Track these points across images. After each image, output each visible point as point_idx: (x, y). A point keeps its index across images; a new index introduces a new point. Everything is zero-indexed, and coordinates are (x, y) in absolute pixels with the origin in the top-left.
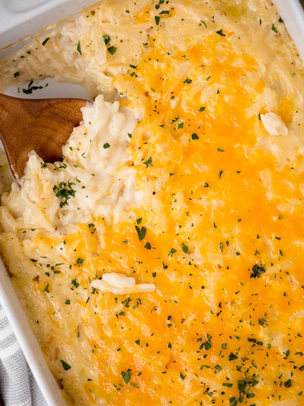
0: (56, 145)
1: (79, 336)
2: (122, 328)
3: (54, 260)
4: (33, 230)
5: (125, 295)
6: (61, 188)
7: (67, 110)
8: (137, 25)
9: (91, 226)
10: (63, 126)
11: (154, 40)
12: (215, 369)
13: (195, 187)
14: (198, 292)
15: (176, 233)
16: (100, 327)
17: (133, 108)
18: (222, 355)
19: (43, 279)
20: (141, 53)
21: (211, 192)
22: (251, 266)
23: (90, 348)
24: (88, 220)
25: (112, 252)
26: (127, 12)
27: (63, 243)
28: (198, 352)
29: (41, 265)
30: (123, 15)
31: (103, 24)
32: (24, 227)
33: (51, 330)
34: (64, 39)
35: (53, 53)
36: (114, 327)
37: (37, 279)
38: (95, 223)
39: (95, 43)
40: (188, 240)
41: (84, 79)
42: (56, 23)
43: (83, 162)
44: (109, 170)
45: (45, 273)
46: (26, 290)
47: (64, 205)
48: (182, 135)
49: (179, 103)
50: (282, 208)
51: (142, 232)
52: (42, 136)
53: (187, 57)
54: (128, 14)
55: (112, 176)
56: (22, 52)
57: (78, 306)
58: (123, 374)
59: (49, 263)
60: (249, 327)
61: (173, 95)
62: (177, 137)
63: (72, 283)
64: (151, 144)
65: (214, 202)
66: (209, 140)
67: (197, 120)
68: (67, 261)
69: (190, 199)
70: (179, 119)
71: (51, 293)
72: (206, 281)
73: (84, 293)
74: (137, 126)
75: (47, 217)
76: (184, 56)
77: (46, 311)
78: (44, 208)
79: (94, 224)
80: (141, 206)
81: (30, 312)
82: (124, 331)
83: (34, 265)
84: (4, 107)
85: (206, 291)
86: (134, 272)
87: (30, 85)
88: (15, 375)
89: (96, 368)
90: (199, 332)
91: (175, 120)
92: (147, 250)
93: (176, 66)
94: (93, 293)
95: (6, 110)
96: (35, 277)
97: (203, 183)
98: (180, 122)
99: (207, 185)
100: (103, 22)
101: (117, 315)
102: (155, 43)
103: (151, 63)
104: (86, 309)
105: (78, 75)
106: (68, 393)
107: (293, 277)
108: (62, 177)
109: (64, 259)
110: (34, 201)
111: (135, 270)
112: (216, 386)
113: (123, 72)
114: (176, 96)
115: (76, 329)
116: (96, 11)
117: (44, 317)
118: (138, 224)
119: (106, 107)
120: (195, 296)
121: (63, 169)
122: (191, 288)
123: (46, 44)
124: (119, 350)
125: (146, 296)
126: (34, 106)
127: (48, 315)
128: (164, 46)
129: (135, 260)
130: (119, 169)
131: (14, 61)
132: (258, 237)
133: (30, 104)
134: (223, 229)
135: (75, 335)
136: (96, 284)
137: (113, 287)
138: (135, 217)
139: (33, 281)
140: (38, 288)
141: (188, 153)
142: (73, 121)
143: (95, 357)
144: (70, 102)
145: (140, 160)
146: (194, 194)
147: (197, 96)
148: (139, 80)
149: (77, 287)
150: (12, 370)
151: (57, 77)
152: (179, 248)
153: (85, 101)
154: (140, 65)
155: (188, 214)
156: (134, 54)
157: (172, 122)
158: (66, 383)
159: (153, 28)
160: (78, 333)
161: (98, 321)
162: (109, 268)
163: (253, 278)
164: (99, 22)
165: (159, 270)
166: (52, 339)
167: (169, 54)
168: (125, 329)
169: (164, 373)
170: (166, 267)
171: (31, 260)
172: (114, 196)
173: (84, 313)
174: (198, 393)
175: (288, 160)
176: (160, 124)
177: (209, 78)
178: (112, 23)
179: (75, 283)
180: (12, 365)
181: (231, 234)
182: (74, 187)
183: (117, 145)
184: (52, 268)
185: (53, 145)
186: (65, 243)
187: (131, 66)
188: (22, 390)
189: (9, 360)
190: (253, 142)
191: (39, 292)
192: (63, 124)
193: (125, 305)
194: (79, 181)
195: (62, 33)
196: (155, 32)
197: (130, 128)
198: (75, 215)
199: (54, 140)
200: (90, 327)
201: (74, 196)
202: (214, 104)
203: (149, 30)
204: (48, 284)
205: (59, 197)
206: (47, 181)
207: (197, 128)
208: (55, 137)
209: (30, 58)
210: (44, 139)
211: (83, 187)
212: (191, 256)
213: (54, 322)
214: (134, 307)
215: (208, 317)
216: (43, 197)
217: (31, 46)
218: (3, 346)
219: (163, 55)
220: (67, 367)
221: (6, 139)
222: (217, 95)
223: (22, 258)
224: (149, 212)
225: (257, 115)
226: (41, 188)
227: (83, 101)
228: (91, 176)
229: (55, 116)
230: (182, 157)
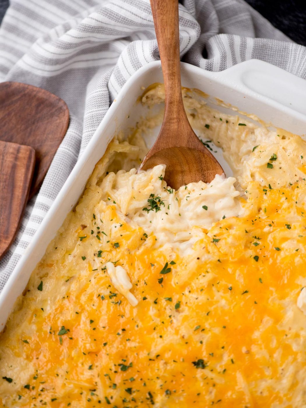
0: (182, 180)
1: (67, 281)
2: (94, 305)
3: (104, 228)
4: (114, 202)
5: (116, 290)
6: (156, 200)
7: (209, 166)
8: (299, 170)
9: (145, 236)
10: (197, 174)
11: (298, 187)
12: (112, 385)
13: (223, 282)
14: (156, 336)
15: (183, 293)
16: (83, 290)
17: (243, 207)
18: (125, 382)
19: (87, 231)
20: (283, 186)
21: (228, 294)
22: (200, 357)
23: (64, 294)
24: (147, 230)
25: (139, 261)
26: (302, 157)
27: (120, 225)
28: (115, 365)
29: (95, 224)
30: (297, 157)
31: (282, 149)
32: (112, 195)
33: (57, 261)
34: (253, 136)
35: (239, 137)
36: (90, 299)
37: (84, 227)
38: (149, 238)
39: (265, 153)
40: (184, 303)
41: (239, 170)
42: (259, 119)
43: (184, 202)
44: (191, 223)
45: (92, 230)
46: (72, 226)
47: (146, 211)
48: (251, 249)
49: (270, 232)
50: (254, 349)
51: (166, 270)
52: (180, 165)
53: (303, 215)
54: (301, 158)
55: (188, 227)
56: (224, 117)
57: (86, 267)
58: (63, 328)
59: (100, 228)
60: (158, 387)
61: (272, 224)
62: (247, 247)
63: (98, 251)
64: (229, 233)
65: (223, 302)
66: (261, 269)
67: (268, 252)
68: (110, 237)
69: (213, 285)
70: (259, 240)
71: (82, 242)
72: (167, 336)
73: (97, 263)
74: (233, 217)
75: (129, 203)
76: (303, 213)
77: (67, 248)
78: (134, 197)
79: (148, 236)
80: (183, 258)
81: (59, 239)
82: (92, 308)
83: (92, 219)
84: (179, 122)
85: (160, 340)
86: (137, 285)
87: (208, 142)
88: (10, 268)
89: (54, 308)
90: (129, 357)
91: (257, 238)
92: (158, 282)
93: (292, 213)
94: (102, 269)
95: (178, 125)
96: (84, 225)
97: (230, 286)
98: (258, 242)
99: (231, 289)
100: (283, 148)
101: (99, 295)
102: (296, 189)
103: (281, 196)
104: (89, 273)
105: (238, 165)
106: (23, 302)
107: (214, 391)
108: (163, 195)
109: (111, 234)
110: (134, 187)
111: (138, 284)
112: (101, 394)
113: (261, 183)
114: (274, 227)
115: (70, 276)
116: (287, 139)
117: (62, 249)
118: (170, 263)
119: (230, 188)
120: (151, 336)
121: (169, 193)
122: (155, 329)
123: (240, 126)
124: (77, 313)
125: (127, 304)
126: (195, 141)
127: (65, 252)
128: (299, 196)
129: (145, 279)
130: (197, 227)
131: (214, 117)
132: (223, 348)
133: (194, 137)
134: (210, 321)
135: (67, 279)
136: (110, 266)
137: (116, 277)
138: (173, 258)
139: (81, 226)
140: (79, 232)
141: (242, 261)
142: (205, 178)
143: (61, 302)
144: (215, 162)
145: (213, 235)
146: (219, 285)
147: (285, 239)
148: (265, 197)
149: (98, 257)
150: (12, 263)
151: (226, 153)
152: (175, 302)
153: (223, 172)
154: (275, 190)
155: (202, 290)
156: (278, 182)
157: (254, 237)
158: (28, 295)
159: (305, 180)
160: (68, 280)
161: (87, 286)
162: (127, 267)
163: (193, 365)
164: (281, 146)
165: (150, 300)
166: (51, 265)
167: (296, 203)
168: (94, 308)
169: (84, 354)
170: (155, 303)
171: (94, 214)
172: (176, 238)
173: (85, 273)
174: (87, 385)
175: (290, 329)
176: (247, 229)
177: (302, 236)
178: (287, 154)
179: (100, 254)
180: (15, 260)
181: (210, 328)
182: (162, 207)
183: (211, 215)
184: (99, 233)
185: (179, 178)
186: (121, 226)
187: (269, 185)
188: (3, 280)
189: (17, 256)
190: (282, 298)
191: (76, 235)
192: (198, 172)
193: (110, 295)
194: (169, 208)
195: (256, 131)
196: (303, 183)
197: (229, 214)
198: (145, 223)
199: (183, 176)
200: (78, 284)
201: (156, 212)
202: (287, 254)
203: (302, 179)
204: (86, 237)
205: (148, 203)
206: (153, 186)
207: (264, 255)
208: (186, 174)
209: (224, 125)
210: (178, 168)
211: (167, 213)
212: (176, 314)
213: (64, 259)
214: (113, 302)
215: (143, 355)
216: (141, 191)
217: (232, 119)
218: (24, 246)
219: (292, 200)
220: (40, 288)
221: (160, 139)
222: (294, 251)
223: (91, 207)
224: (183, 265)
225: (303, 287)
226: (145, 186)
227: (222, 171)
228: (178, 213)
229: (199, 161)
230: (236, 259)
